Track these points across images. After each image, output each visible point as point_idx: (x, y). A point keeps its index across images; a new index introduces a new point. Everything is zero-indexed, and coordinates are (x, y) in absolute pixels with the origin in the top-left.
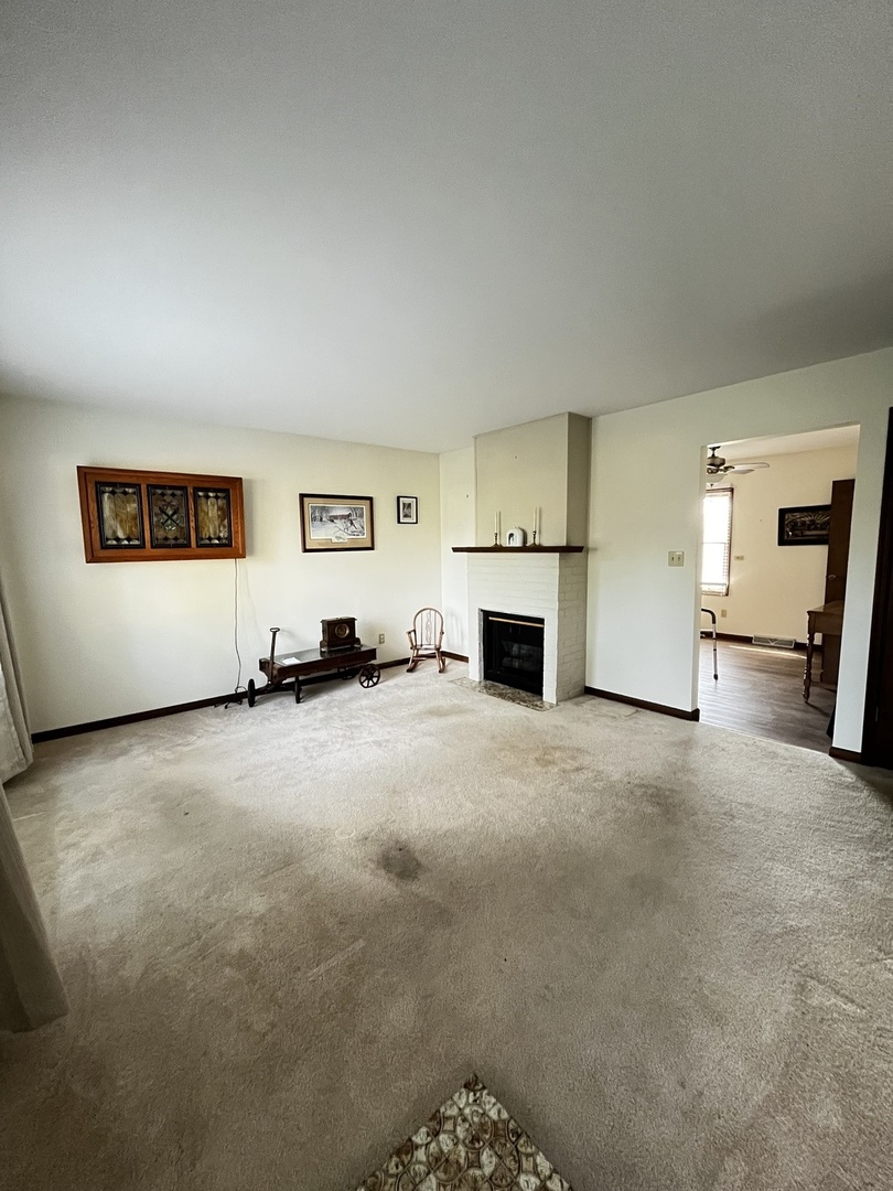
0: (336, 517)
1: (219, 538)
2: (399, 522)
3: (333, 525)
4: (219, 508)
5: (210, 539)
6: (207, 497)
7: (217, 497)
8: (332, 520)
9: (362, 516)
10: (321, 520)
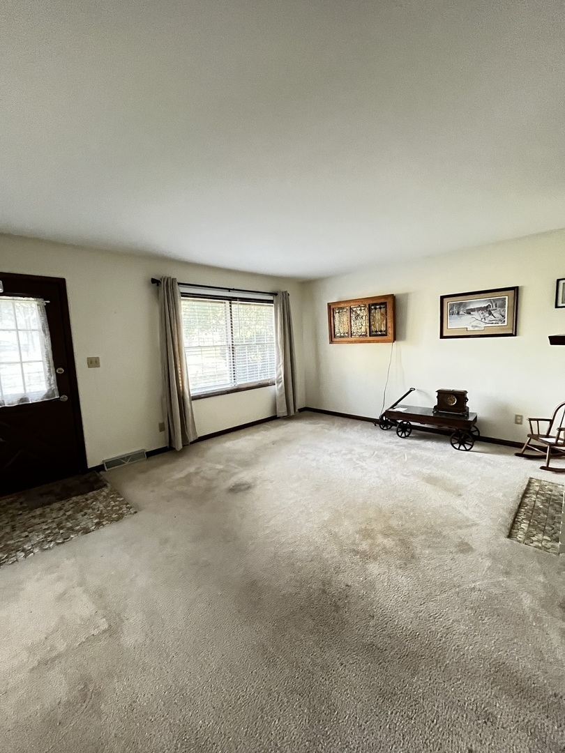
0: (473, 310)
1: (381, 331)
2: (557, 307)
3: (469, 316)
4: (382, 314)
5: (376, 331)
6: (376, 309)
7: (380, 308)
8: (469, 312)
9: (503, 306)
10: (458, 314)
